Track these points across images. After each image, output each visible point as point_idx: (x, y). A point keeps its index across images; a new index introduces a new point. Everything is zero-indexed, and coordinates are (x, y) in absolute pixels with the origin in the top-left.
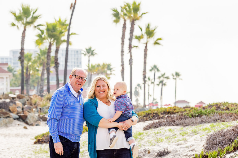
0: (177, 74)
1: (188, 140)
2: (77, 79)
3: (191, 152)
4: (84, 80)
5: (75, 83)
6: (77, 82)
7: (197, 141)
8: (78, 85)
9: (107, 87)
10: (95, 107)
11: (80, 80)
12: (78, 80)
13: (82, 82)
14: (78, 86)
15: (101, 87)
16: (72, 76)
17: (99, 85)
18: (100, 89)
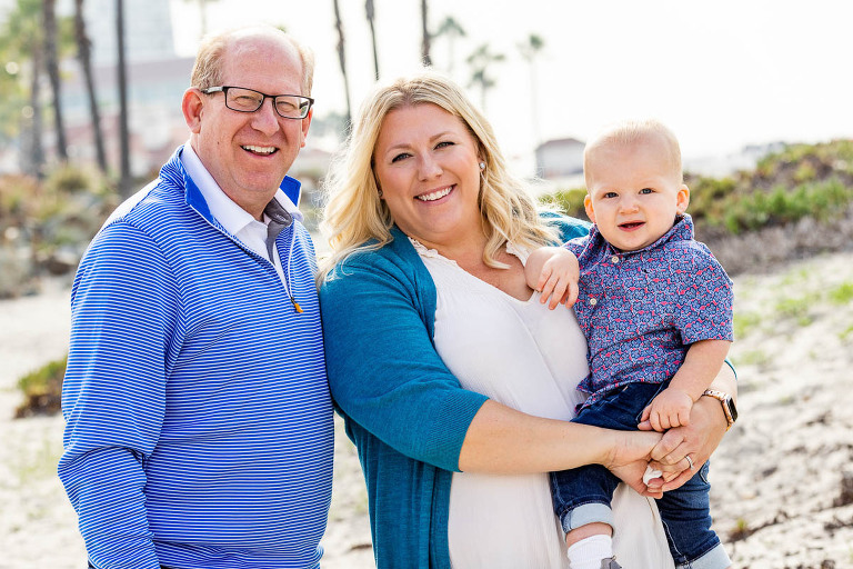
0: (536, 42)
1: (779, 361)
2: (242, 118)
3: (818, 427)
4: (298, 114)
5: (228, 148)
6: (244, 139)
7: (826, 365)
8: (257, 160)
9: (465, 150)
10: (415, 315)
11: (268, 121)
12: (248, 124)
13: (283, 134)
14: (259, 170)
15: (420, 160)
16: (203, 98)
17: (406, 147)
18: (417, 176)
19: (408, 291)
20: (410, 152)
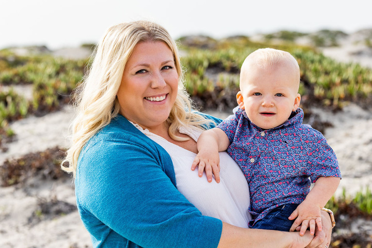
17: (147, 66)
18: (150, 85)
19: (154, 156)
20: (148, 69)
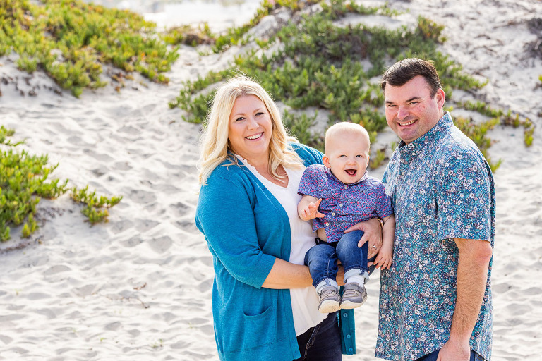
17: (243, 114)
18: (247, 128)
20: (244, 117)
